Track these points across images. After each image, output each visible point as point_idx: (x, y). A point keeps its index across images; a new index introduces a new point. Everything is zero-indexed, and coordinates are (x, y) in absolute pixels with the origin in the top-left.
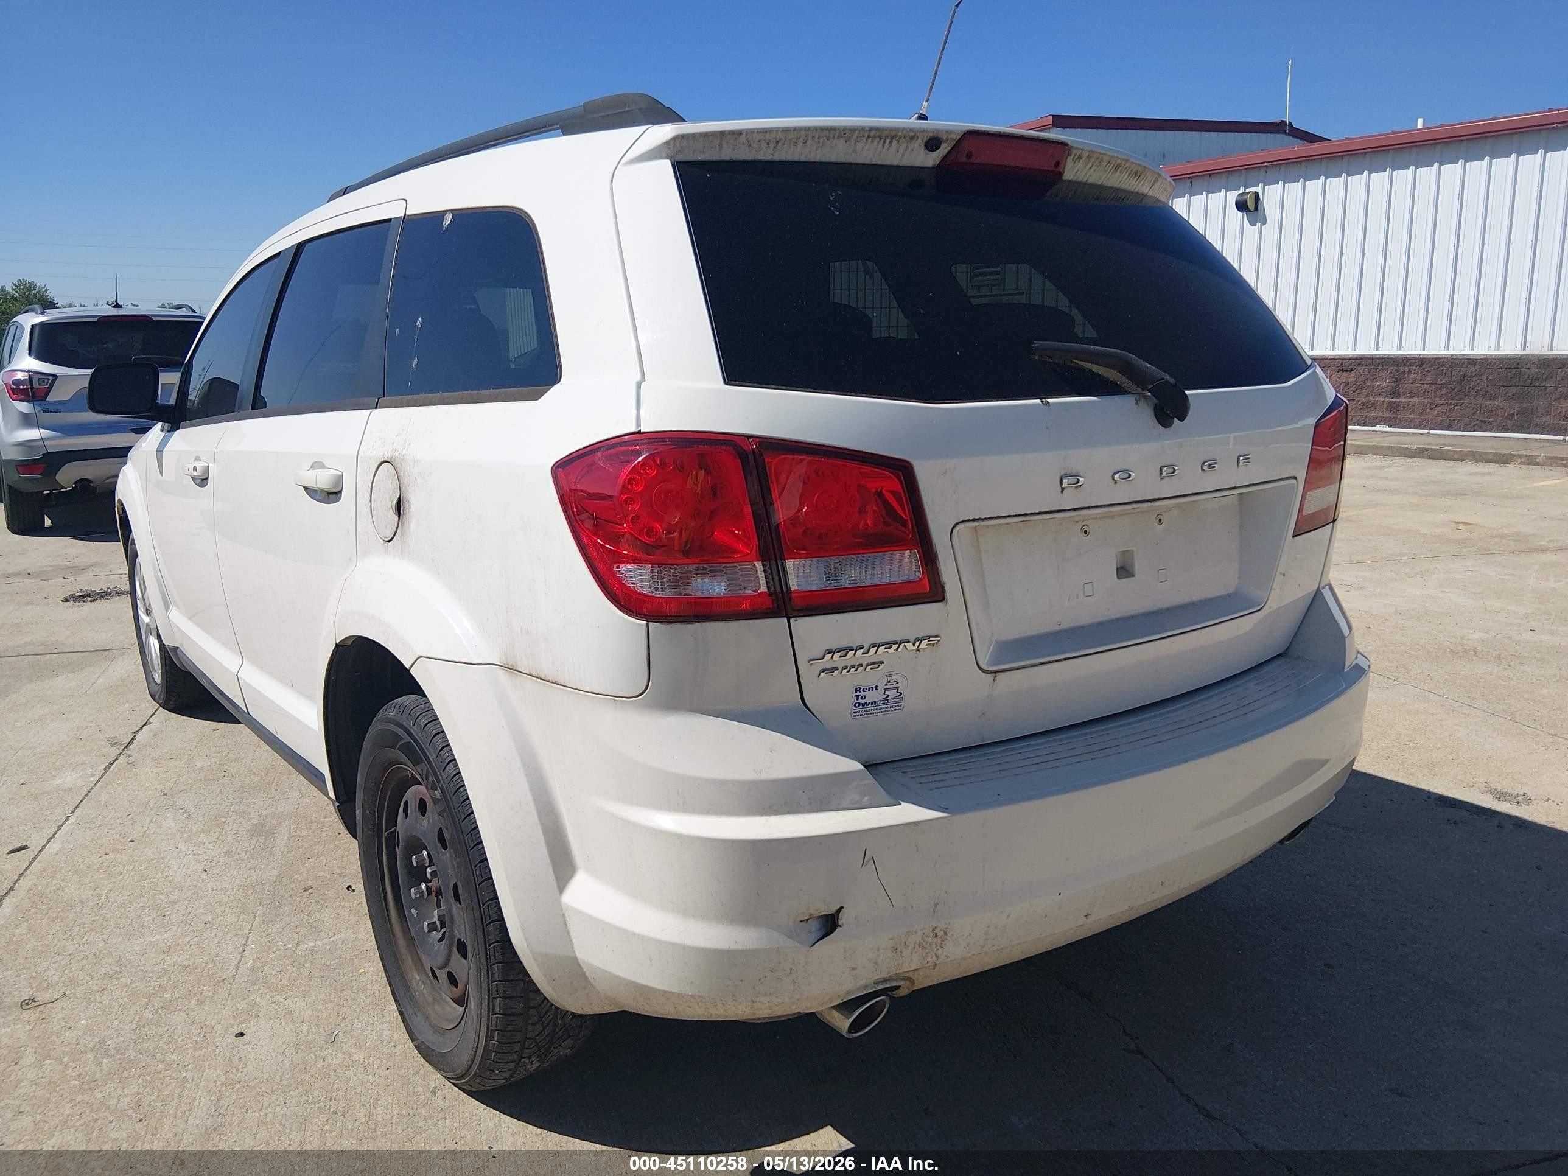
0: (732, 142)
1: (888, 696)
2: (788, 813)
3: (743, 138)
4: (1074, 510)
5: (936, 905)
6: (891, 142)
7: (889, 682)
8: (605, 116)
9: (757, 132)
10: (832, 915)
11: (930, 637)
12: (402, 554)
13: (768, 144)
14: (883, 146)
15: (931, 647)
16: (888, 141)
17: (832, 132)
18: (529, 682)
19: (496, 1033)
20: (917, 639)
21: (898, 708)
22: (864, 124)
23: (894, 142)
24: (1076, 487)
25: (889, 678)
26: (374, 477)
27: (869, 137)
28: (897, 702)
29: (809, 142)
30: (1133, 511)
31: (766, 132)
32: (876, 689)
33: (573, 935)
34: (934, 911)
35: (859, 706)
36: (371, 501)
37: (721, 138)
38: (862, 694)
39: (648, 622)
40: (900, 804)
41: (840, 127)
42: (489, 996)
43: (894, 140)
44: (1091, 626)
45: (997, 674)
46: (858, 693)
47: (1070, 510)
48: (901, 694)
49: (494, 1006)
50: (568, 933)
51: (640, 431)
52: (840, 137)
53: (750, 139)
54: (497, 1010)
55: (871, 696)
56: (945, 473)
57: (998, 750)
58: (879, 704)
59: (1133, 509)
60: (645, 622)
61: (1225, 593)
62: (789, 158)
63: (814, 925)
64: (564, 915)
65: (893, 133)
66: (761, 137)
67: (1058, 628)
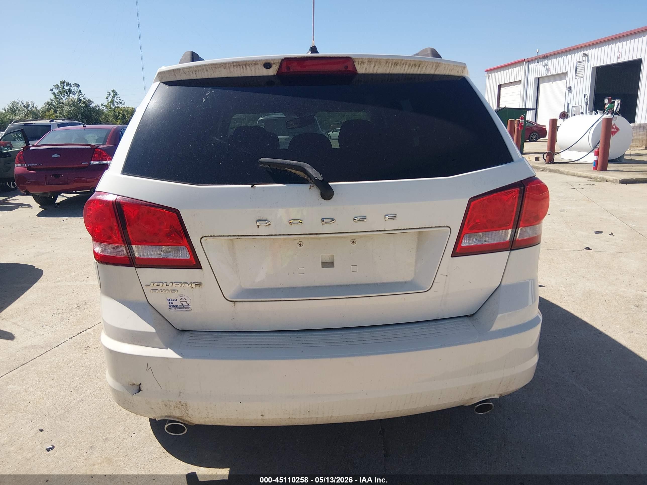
0: (178, 73)
1: (183, 304)
3: (181, 71)
4: (267, 235)
6: (246, 67)
7: (182, 299)
9: (186, 68)
10: (139, 385)
11: (196, 283)
13: (192, 72)
14: (243, 69)
15: (199, 287)
16: (244, 66)
17: (216, 65)
20: (191, 283)
21: (189, 310)
22: (230, 61)
23: (248, 67)
24: (266, 226)
25: (182, 297)
27: (234, 66)
28: (187, 307)
29: (209, 70)
30: (305, 238)
31: (189, 68)
32: (177, 301)
34: (179, 395)
35: (171, 306)
37: (174, 72)
38: (171, 302)
39: (97, 262)
41: (219, 63)
43: (247, 66)
44: (300, 287)
45: (235, 303)
46: (169, 301)
47: (264, 235)
48: (189, 304)
52: (221, 67)
53: (184, 71)
55: (175, 303)
56: (194, 215)
57: (243, 335)
58: (180, 307)
59: (305, 237)
61: (403, 280)
62: (204, 77)
63: (134, 387)
65: (245, 63)
66: (188, 70)
67: (280, 286)
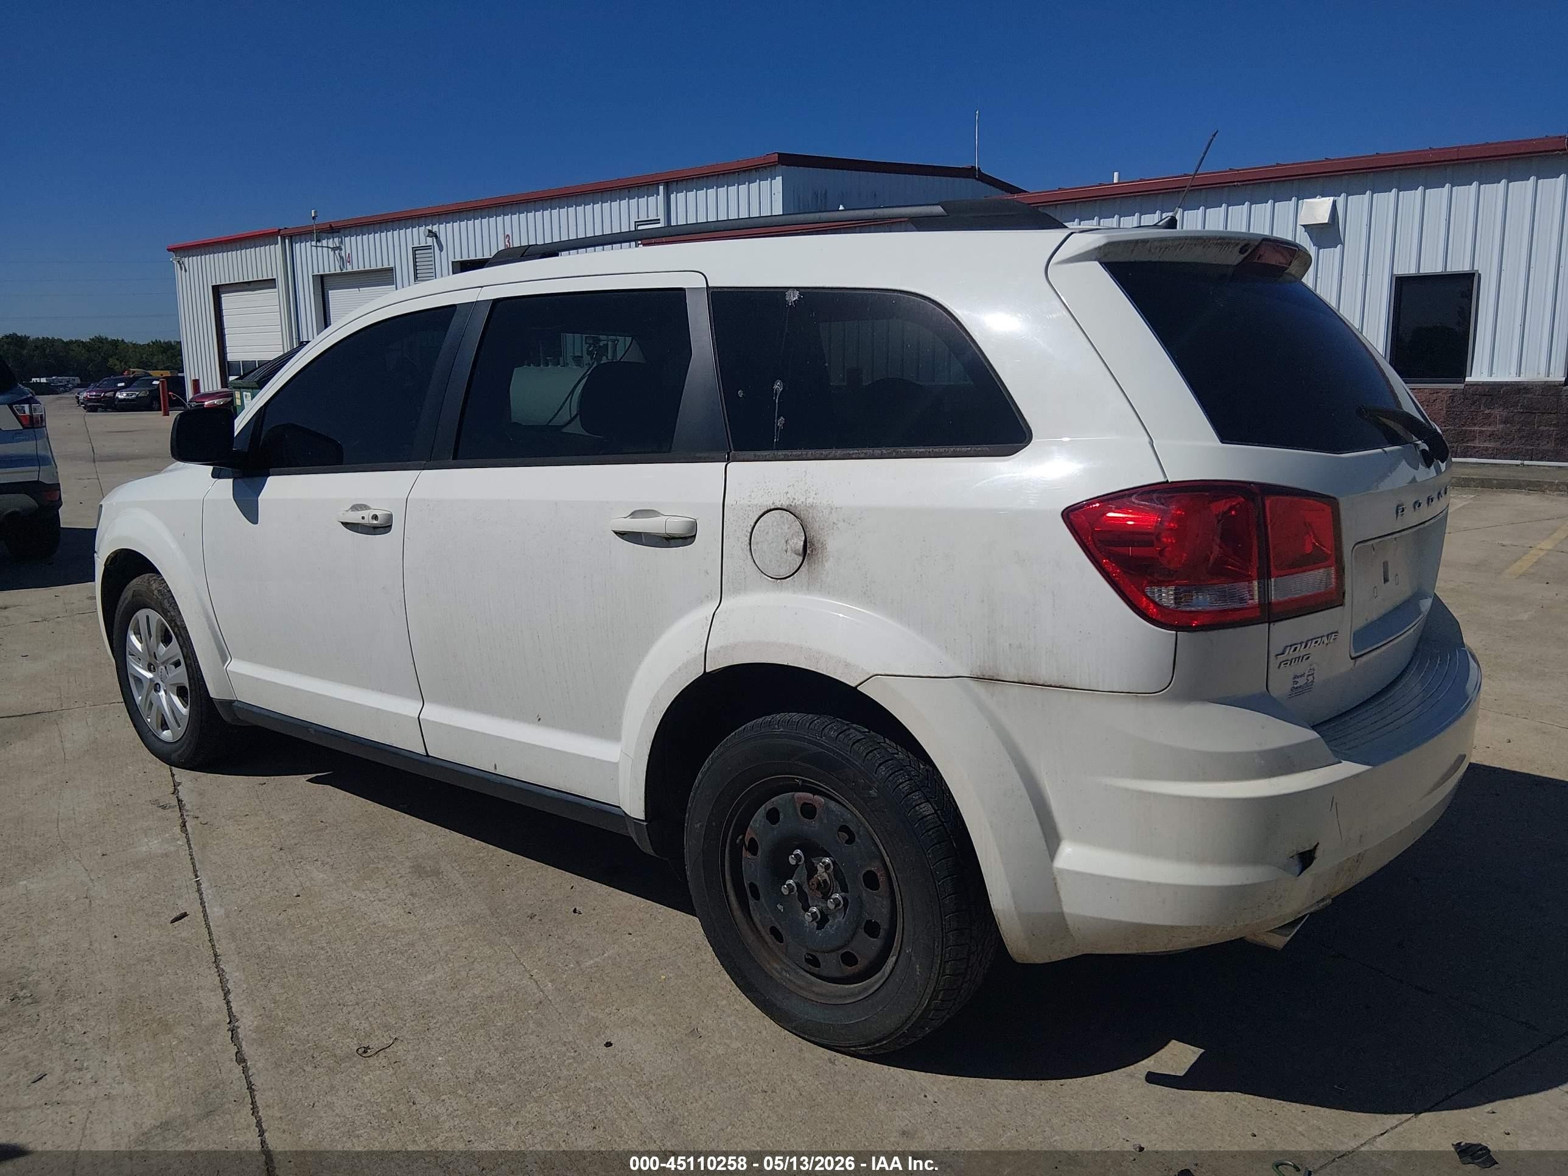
1: (1308, 680)
2: (1282, 774)
5: (1361, 836)
7: (1310, 670)
8: (976, 217)
10: (1310, 851)
11: (1335, 632)
12: (808, 589)
13: (1161, 249)
15: (1334, 640)
18: (1016, 689)
19: (942, 992)
20: (1328, 635)
21: (1310, 689)
25: (1310, 667)
26: (756, 523)
32: (1304, 676)
33: (1062, 894)
34: (1360, 842)
35: (1295, 689)
36: (750, 544)
37: (1135, 245)
38: (1296, 680)
39: (1177, 631)
40: (1341, 762)
42: (941, 961)
45: (1356, 659)
48: (1314, 679)
49: (944, 968)
50: (1058, 892)
51: (1167, 481)
53: (1152, 246)
54: (948, 972)
55: (1301, 682)
58: (1304, 687)
60: (1174, 632)
63: (1296, 861)
64: (1055, 879)
66: (1159, 244)
